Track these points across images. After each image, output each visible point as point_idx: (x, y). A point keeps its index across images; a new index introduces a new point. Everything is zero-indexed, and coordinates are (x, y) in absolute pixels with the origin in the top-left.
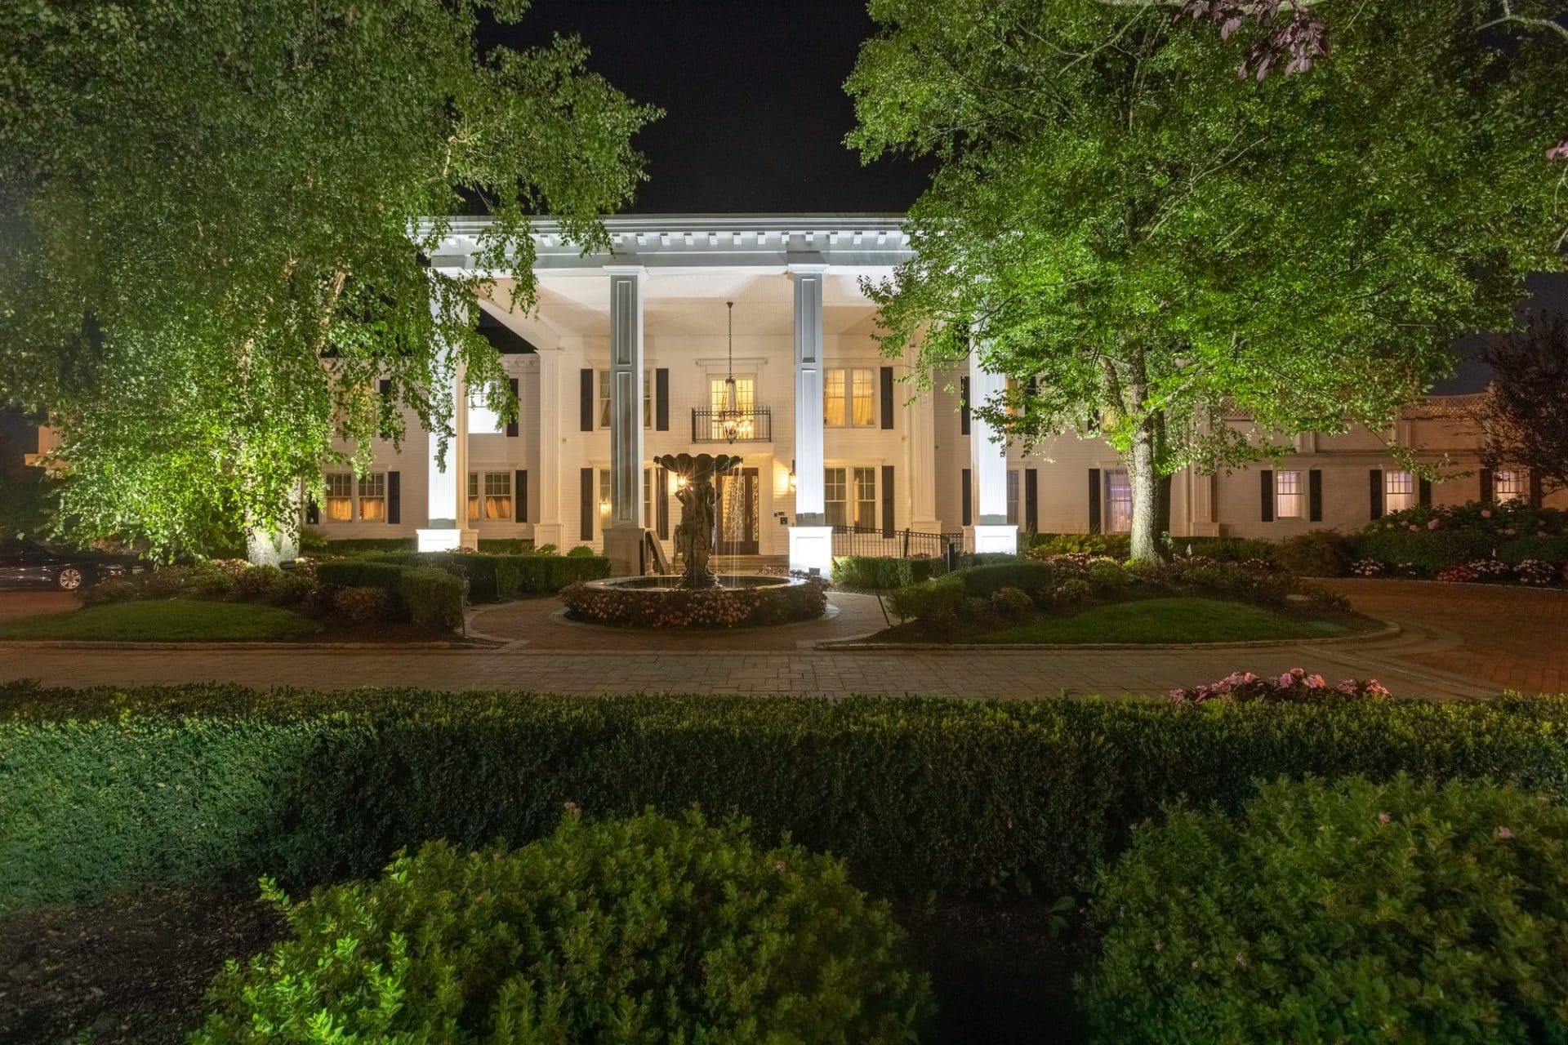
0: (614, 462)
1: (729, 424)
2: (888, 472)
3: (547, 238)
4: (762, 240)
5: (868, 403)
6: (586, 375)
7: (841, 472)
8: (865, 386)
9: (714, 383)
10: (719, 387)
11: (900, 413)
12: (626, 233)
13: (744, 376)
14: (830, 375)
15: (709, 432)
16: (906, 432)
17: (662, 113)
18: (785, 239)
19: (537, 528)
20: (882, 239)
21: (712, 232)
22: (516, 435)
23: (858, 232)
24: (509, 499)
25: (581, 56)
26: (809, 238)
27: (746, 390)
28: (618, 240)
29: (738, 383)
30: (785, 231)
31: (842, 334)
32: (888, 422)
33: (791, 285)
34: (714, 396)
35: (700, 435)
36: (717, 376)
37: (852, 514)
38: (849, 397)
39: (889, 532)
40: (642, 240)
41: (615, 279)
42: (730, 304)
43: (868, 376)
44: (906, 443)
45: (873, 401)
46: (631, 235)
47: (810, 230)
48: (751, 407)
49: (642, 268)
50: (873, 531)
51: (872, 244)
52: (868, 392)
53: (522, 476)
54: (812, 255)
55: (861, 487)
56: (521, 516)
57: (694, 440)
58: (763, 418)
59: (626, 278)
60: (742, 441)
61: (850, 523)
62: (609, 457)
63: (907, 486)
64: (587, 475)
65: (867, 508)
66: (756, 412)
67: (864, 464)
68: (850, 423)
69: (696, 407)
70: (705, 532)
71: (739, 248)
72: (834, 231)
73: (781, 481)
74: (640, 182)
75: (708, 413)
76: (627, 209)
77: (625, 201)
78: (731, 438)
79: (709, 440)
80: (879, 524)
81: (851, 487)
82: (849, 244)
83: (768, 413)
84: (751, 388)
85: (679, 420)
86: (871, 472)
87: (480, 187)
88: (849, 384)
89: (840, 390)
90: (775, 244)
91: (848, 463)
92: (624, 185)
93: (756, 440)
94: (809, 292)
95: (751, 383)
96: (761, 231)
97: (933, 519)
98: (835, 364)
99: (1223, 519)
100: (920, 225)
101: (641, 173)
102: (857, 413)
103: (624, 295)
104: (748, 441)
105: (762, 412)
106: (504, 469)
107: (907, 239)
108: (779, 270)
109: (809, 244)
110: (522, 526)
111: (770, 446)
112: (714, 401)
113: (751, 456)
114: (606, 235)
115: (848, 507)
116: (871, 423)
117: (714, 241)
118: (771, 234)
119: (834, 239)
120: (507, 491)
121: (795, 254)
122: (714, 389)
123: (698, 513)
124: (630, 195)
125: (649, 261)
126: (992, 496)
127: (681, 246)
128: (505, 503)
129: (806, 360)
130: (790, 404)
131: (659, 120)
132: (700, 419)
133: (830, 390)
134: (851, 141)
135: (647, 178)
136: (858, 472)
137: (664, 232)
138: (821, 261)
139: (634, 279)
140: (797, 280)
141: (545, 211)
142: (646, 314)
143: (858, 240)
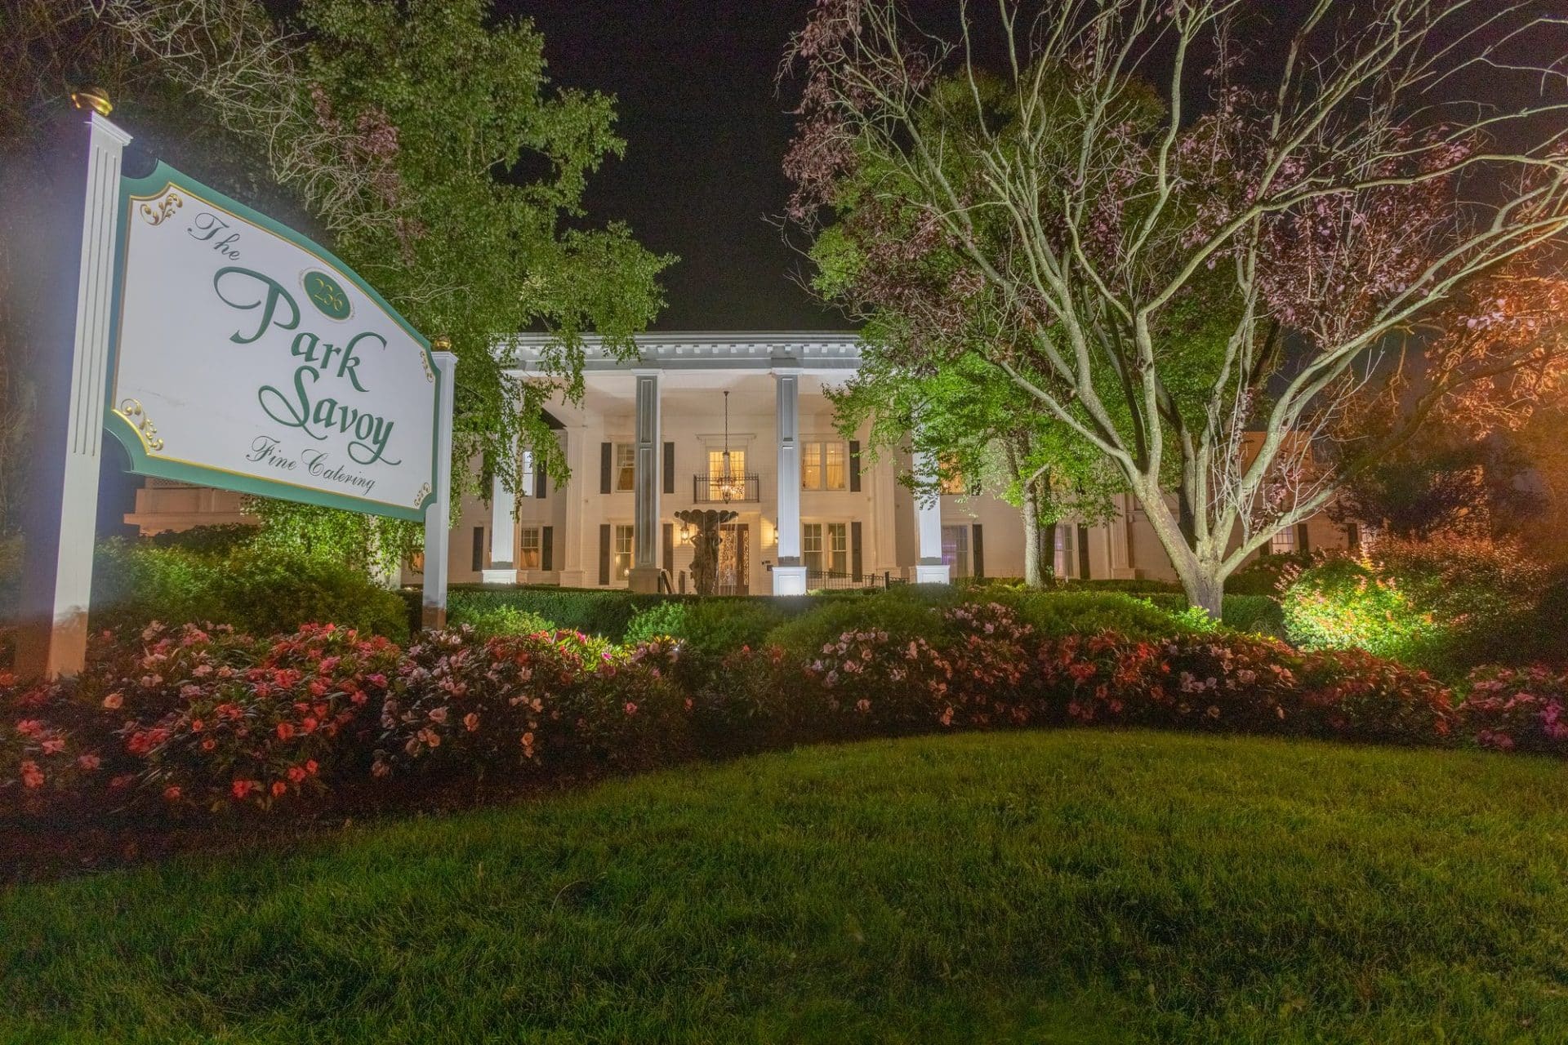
0: (638, 518)
1: (726, 488)
2: (857, 527)
3: (593, 348)
4: (752, 350)
5: (839, 469)
6: (606, 448)
7: (818, 527)
8: (837, 456)
9: (712, 454)
10: (716, 458)
11: (866, 478)
12: (650, 345)
13: (737, 448)
14: (808, 446)
15: (707, 494)
16: (871, 494)
17: (678, 258)
18: (770, 349)
19: (562, 574)
20: (843, 350)
21: (715, 344)
22: (544, 497)
23: (825, 344)
24: (536, 550)
25: (627, 232)
26: (788, 349)
27: (738, 458)
28: (643, 350)
29: (732, 454)
30: (769, 343)
31: (817, 415)
32: (856, 485)
33: (774, 381)
34: (712, 464)
35: (700, 497)
36: (716, 449)
37: (827, 562)
38: (823, 465)
39: (858, 576)
40: (661, 350)
41: (639, 379)
42: (726, 393)
43: (839, 446)
44: (871, 503)
45: (843, 469)
46: (652, 347)
47: (788, 343)
48: (742, 474)
49: (661, 371)
50: (844, 575)
51: (836, 353)
52: (839, 459)
53: (548, 531)
54: (791, 361)
55: (834, 540)
56: (547, 566)
57: (695, 501)
58: (753, 483)
59: (646, 378)
60: (736, 502)
61: (825, 569)
62: (633, 515)
63: (872, 541)
64: (605, 530)
65: (839, 558)
66: (747, 478)
67: (836, 521)
68: (825, 486)
69: (697, 473)
70: (712, 566)
71: (735, 355)
72: (807, 344)
73: (768, 535)
74: (662, 308)
75: (707, 479)
76: (651, 327)
77: (650, 322)
78: (727, 497)
79: (707, 501)
80: (849, 570)
81: (826, 540)
82: (818, 353)
83: (757, 479)
84: (742, 459)
85: (682, 485)
86: (842, 527)
87: (543, 315)
88: (824, 455)
89: (817, 459)
90: (763, 353)
91: (823, 520)
92: (649, 310)
93: (746, 500)
94: (788, 387)
95: (742, 453)
96: (751, 344)
97: (894, 565)
98: (812, 438)
99: (1139, 565)
100: (868, 343)
101: (662, 302)
102: (831, 479)
103: (647, 390)
104: (740, 501)
105: (752, 478)
106: (534, 525)
107: (860, 351)
108: (764, 371)
109: (788, 353)
110: (547, 573)
111: (758, 506)
112: (712, 469)
113: (745, 514)
114: (636, 348)
115: (823, 558)
116: (842, 486)
117: (715, 350)
118: (761, 346)
119: (806, 350)
120: (535, 543)
121: (776, 361)
122: (712, 459)
123: (707, 552)
124: (653, 317)
125: (667, 365)
126: (930, 542)
127: (691, 354)
128: (533, 554)
129: (786, 439)
130: (773, 472)
131: (675, 264)
132: (701, 484)
133: (808, 458)
134: (816, 283)
135: (666, 306)
136: (832, 528)
137: (678, 344)
138: (798, 365)
139: (654, 379)
140: (779, 378)
141: (592, 328)
142: (663, 400)
143: (824, 350)
